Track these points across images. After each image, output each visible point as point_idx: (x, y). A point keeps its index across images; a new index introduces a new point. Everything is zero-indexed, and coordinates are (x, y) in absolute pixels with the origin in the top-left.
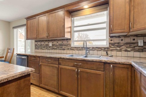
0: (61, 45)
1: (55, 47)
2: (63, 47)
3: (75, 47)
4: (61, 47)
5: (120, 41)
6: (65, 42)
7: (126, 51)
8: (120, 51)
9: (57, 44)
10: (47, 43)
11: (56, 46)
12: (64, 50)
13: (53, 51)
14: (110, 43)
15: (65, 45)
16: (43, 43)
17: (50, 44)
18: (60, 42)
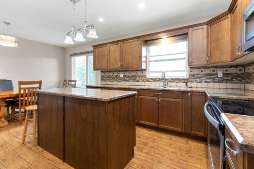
0: (134, 76)
1: (128, 79)
2: (137, 78)
3: (152, 79)
4: (134, 79)
5: (200, 73)
6: (139, 73)
7: (206, 82)
8: (200, 82)
9: (130, 75)
10: (116, 74)
11: (129, 77)
12: (138, 81)
13: (124, 83)
14: (189, 75)
15: (139, 77)
16: (111, 74)
17: (121, 75)
18: (133, 73)
